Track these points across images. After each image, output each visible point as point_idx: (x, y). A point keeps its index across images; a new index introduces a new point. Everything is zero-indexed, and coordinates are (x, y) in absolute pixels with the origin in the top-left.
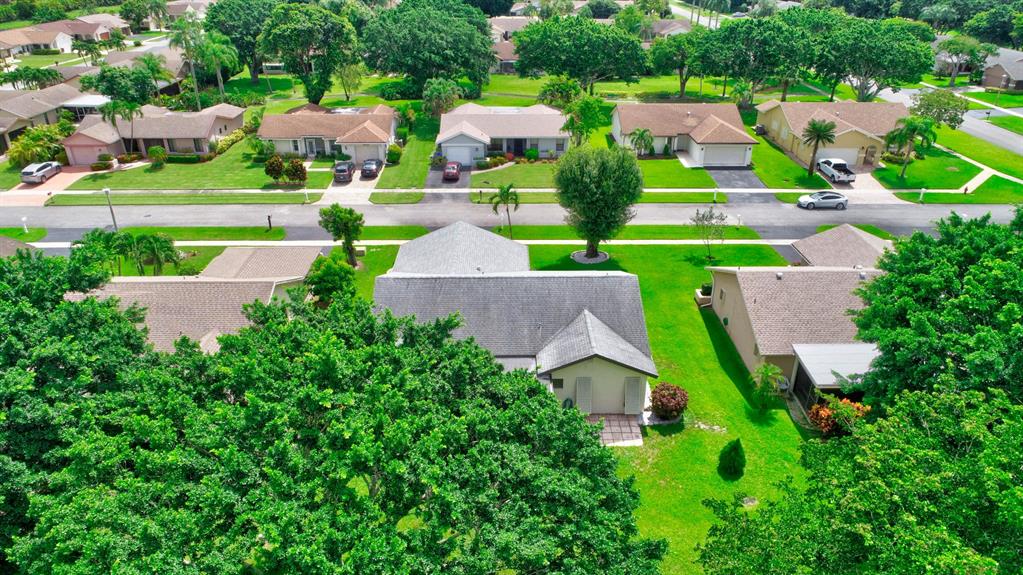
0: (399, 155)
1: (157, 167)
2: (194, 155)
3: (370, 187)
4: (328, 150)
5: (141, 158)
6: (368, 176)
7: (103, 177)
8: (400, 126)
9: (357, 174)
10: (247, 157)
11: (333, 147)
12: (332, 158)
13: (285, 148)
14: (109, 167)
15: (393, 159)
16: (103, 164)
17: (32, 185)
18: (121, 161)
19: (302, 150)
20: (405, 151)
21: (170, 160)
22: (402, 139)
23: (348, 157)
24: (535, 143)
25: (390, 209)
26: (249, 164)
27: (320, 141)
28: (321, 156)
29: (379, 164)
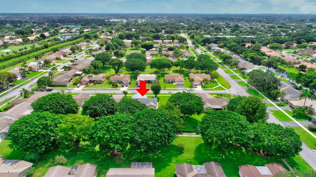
0: (131, 83)
1: (95, 85)
2: (100, 83)
3: (127, 88)
4: (120, 82)
5: (92, 83)
6: (126, 86)
7: (87, 86)
8: (131, 78)
9: (125, 86)
10: (108, 83)
11: (121, 81)
12: (121, 83)
13: (114, 81)
14: (88, 84)
15: (130, 83)
16: (87, 84)
17: (78, 87)
18: (89, 84)
19: (116, 82)
20: (132, 82)
21: (97, 83)
22: (131, 80)
23: (123, 83)
24: (152, 81)
25: (130, 91)
26: (108, 84)
27: (119, 81)
28: (119, 83)
29: (128, 84)
